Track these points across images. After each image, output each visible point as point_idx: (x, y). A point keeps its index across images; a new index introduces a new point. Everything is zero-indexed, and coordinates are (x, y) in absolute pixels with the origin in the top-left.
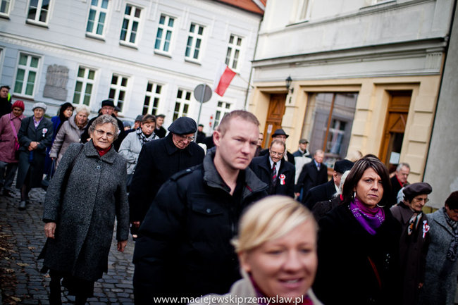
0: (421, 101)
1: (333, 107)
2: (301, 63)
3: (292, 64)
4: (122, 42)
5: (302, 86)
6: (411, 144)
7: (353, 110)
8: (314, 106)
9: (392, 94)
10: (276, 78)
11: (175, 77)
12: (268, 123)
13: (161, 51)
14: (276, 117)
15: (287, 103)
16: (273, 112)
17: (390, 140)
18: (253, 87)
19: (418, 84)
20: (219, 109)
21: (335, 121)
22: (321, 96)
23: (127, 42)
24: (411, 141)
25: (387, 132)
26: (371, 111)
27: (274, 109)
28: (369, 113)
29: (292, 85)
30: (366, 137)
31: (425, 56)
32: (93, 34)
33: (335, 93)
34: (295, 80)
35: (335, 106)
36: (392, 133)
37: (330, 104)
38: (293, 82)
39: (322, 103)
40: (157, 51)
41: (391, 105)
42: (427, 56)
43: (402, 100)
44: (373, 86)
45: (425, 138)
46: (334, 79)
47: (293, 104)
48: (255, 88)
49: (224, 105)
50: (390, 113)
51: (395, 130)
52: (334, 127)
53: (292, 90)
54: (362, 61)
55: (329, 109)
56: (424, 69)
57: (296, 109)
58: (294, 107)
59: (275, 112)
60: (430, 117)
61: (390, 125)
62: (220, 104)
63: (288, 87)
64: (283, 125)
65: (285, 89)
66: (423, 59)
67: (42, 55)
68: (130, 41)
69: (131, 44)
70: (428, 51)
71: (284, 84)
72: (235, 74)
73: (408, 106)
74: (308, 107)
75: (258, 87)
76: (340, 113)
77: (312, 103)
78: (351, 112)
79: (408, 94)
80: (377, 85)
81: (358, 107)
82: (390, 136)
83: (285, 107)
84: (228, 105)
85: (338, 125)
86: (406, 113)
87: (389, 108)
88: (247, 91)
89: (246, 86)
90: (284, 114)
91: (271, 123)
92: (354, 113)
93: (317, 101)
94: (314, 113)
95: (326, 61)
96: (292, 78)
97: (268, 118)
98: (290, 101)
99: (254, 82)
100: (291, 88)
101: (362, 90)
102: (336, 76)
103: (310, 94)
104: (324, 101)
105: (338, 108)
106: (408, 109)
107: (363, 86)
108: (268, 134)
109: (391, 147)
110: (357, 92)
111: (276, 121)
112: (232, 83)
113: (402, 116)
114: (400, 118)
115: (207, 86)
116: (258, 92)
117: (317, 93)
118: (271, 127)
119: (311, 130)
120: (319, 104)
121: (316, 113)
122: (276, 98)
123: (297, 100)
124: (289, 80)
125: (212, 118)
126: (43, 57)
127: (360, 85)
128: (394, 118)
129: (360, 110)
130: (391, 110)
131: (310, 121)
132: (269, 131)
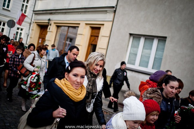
0: (104, 32)
1: (67, 32)
2: (54, 13)
3: (51, 14)
5: (55, 23)
6: (100, 49)
7: (76, 34)
8: (59, 32)
9: (93, 28)
10: (43, 19)
12: (39, 38)
14: (43, 36)
15: (48, 30)
16: (42, 33)
17: (91, 47)
18: (33, 22)
19: (103, 25)
20: (18, 31)
21: (68, 38)
22: (63, 28)
24: (100, 48)
25: (90, 44)
26: (84, 35)
27: (42, 32)
28: (82, 35)
30: (81, 45)
33: (69, 27)
34: (52, 20)
35: (69, 32)
36: (92, 44)
37: (67, 31)
38: (51, 21)
39: (63, 30)
41: (92, 33)
42: (107, 13)
43: (96, 31)
44: (85, 25)
45: (105, 47)
46: (69, 21)
47: (51, 30)
49: (20, 29)
50: (91, 36)
51: (93, 43)
52: (67, 41)
53: (51, 25)
54: (80, 14)
55: (66, 33)
56: (106, 19)
57: (52, 33)
58: (51, 32)
59: (43, 34)
60: (108, 38)
61: (91, 41)
62: (18, 29)
63: (49, 23)
64: (46, 39)
65: (47, 24)
66: (106, 15)
70: (108, 11)
71: (47, 21)
72: (25, 16)
73: (99, 33)
74: (57, 32)
75: (36, 22)
76: (70, 35)
77: (59, 30)
78: (75, 35)
79: (99, 28)
80: (86, 24)
81: (78, 33)
82: (91, 45)
83: (47, 32)
84: (22, 30)
85: (69, 40)
86: (98, 37)
87: (91, 34)
88: (30, 24)
89: (30, 21)
90: (47, 34)
91: (41, 38)
92: (76, 35)
93: (61, 30)
94: (59, 35)
95: (65, 13)
96: (51, 19)
97: (39, 36)
98: (49, 29)
99: (34, 20)
100: (50, 23)
101: (80, 26)
102: (69, 19)
103: (58, 27)
104: (64, 30)
105: (70, 33)
106: (99, 35)
107: (81, 24)
108: (39, 43)
109: (91, 50)
110: (78, 27)
111: (44, 37)
112: (24, 20)
113: (96, 38)
114: (95, 38)
115: (13, 21)
116: (35, 25)
117: (61, 26)
118: (41, 40)
119: (58, 42)
120: (61, 31)
121: (61, 34)
122: (43, 28)
123: (52, 29)
124: (49, 20)
125: (14, 35)
127: (79, 24)
128: (93, 38)
129: (79, 34)
130: (92, 35)
131: (58, 38)
132: (40, 42)
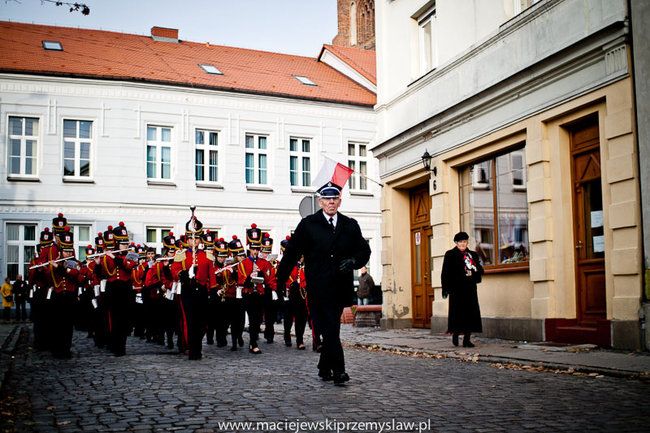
0: (612, 122)
2: (438, 129)
3: (427, 135)
4: (200, 182)
5: (446, 161)
6: (614, 188)
8: (469, 185)
9: (569, 129)
10: (408, 161)
11: (282, 217)
12: (413, 232)
13: (255, 184)
14: (423, 219)
15: (432, 192)
16: (416, 214)
18: (382, 186)
19: (602, 100)
23: (207, 181)
24: (613, 184)
25: (578, 185)
26: (547, 161)
27: (418, 209)
28: (544, 165)
29: (433, 164)
30: (549, 200)
31: (603, 59)
32: (158, 178)
33: (493, 156)
34: (436, 155)
36: (582, 184)
38: (433, 160)
40: (249, 185)
41: (574, 146)
42: (606, 55)
43: (587, 134)
44: (542, 125)
46: (488, 134)
47: (438, 190)
48: (385, 185)
50: (575, 157)
51: (588, 177)
53: (435, 171)
54: (518, 97)
56: (603, 78)
57: (445, 196)
58: (442, 193)
59: (421, 213)
60: (631, 140)
61: (580, 175)
63: (427, 168)
64: (432, 223)
65: (425, 173)
66: (601, 63)
67: (93, 221)
68: (211, 180)
69: (213, 183)
70: (604, 49)
71: (422, 166)
73: (598, 138)
74: (461, 188)
75: (389, 183)
77: (466, 183)
79: (592, 122)
80: (546, 122)
81: (528, 161)
82: (582, 190)
83: (429, 198)
86: (597, 150)
87: (571, 152)
90: (431, 207)
91: (417, 230)
95: (471, 113)
96: (430, 153)
97: (412, 225)
98: (435, 187)
99: (382, 177)
100: (432, 168)
101: (528, 137)
103: (462, 170)
106: (598, 143)
107: (528, 130)
108: (416, 247)
109: (588, 207)
111: (425, 224)
113: (593, 156)
114: (591, 159)
116: (390, 190)
118: (418, 235)
122: (418, 193)
123: (444, 181)
124: (427, 157)
126: (94, 224)
127: (524, 131)
128: (583, 161)
129: (532, 165)
130: (577, 152)
132: (418, 243)
